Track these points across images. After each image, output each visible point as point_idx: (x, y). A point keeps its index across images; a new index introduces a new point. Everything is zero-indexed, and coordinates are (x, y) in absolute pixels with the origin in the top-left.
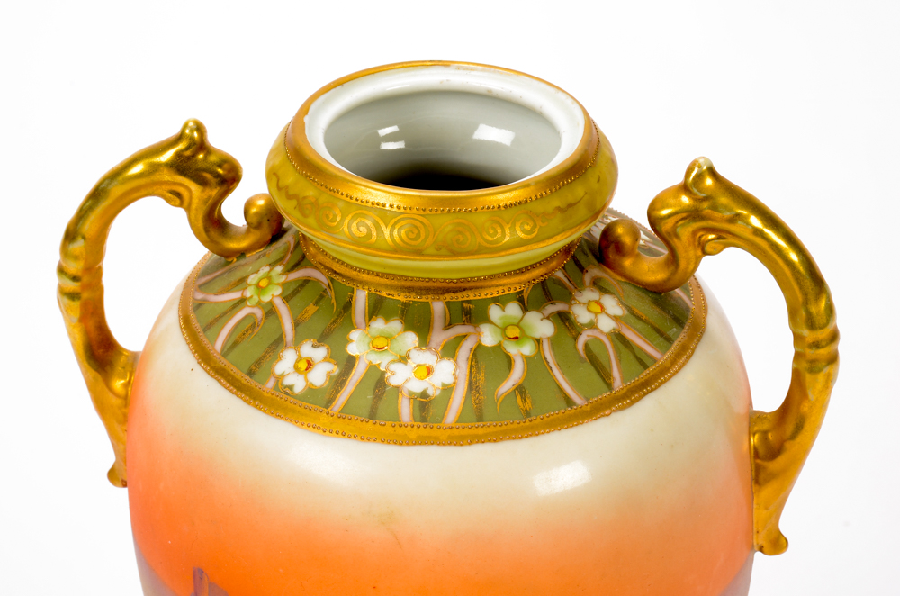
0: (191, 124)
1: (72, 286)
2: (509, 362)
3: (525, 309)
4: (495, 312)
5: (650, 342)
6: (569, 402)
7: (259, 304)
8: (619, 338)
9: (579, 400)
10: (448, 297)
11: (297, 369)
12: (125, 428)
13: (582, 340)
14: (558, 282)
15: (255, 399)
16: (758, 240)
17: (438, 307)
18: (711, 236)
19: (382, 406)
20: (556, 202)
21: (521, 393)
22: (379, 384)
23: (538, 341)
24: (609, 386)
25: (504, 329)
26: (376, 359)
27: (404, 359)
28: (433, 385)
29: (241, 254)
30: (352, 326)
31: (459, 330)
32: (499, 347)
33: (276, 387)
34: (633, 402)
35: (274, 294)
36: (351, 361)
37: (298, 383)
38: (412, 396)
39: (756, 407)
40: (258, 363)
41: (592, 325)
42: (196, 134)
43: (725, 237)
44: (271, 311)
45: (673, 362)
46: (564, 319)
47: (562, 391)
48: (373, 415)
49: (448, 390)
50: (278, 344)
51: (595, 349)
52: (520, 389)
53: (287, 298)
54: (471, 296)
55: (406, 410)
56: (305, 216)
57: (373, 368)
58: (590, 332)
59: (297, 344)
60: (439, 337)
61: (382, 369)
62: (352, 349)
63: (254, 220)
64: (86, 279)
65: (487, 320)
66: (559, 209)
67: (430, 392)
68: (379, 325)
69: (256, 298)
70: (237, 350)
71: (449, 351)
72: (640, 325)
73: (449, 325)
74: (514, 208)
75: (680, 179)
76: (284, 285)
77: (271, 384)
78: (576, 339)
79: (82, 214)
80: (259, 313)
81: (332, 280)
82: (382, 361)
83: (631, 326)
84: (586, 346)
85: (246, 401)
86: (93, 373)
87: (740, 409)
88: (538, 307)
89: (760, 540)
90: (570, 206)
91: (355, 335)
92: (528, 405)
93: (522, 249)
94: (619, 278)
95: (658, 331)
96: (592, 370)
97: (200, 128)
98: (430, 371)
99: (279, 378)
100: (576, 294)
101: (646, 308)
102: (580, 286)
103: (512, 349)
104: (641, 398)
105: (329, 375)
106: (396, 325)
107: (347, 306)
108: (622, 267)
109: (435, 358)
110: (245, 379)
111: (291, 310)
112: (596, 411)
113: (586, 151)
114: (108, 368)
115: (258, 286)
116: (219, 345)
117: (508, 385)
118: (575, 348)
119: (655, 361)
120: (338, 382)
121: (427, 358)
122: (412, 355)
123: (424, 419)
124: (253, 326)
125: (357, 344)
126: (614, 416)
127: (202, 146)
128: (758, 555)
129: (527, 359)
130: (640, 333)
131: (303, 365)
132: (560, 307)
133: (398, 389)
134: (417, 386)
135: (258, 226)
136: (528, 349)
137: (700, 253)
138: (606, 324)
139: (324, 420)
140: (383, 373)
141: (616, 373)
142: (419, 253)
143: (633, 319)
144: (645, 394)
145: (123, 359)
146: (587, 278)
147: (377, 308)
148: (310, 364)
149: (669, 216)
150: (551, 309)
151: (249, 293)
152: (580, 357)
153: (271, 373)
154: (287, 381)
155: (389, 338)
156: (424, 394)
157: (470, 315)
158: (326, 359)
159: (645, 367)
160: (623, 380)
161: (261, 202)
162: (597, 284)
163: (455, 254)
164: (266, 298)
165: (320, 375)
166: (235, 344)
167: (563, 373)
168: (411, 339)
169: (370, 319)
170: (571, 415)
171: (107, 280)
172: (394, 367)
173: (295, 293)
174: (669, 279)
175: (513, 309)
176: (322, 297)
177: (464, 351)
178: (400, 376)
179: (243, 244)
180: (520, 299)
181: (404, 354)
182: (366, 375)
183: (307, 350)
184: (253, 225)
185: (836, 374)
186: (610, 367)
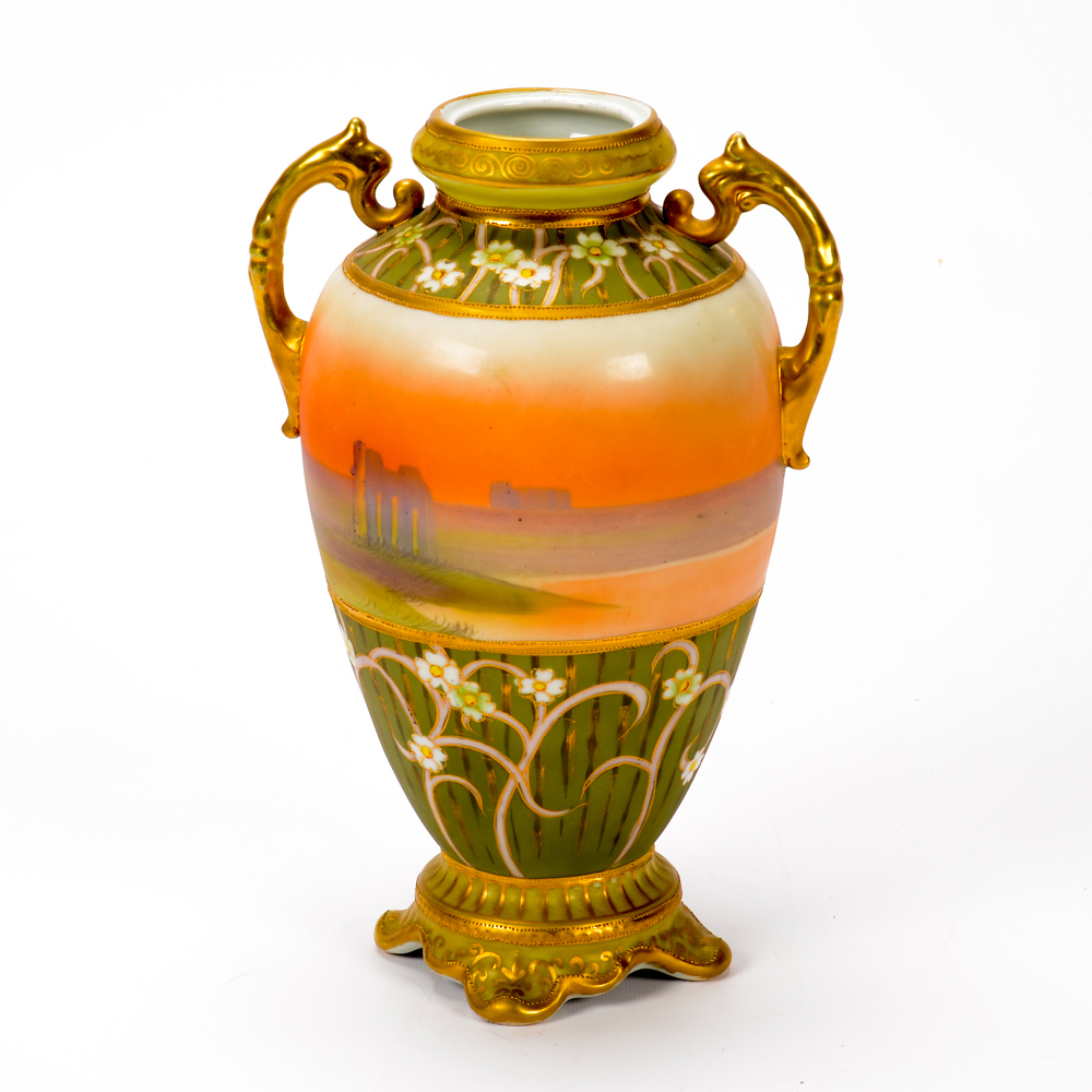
0: (355, 121)
1: (260, 258)
2: (592, 269)
3: (605, 238)
4: (582, 238)
5: (700, 271)
6: (636, 297)
7: (405, 246)
8: (675, 264)
9: (644, 297)
10: (547, 225)
11: (433, 277)
12: (297, 377)
13: (647, 262)
14: (631, 225)
15: (402, 300)
16: (780, 196)
17: (539, 233)
18: (747, 194)
19: (497, 296)
20: (627, 152)
21: (600, 288)
22: (494, 281)
23: (614, 258)
24: (667, 291)
25: (589, 249)
26: (492, 267)
27: (514, 266)
28: (535, 282)
29: (391, 225)
30: (475, 248)
31: (556, 248)
32: (585, 258)
33: (418, 290)
34: (684, 304)
35: (417, 238)
36: (474, 270)
37: (435, 286)
38: (519, 289)
39: (785, 343)
40: (405, 278)
41: (655, 254)
42: (359, 129)
43: (759, 196)
44: (414, 248)
45: (717, 286)
46: (634, 247)
47: (631, 289)
48: (490, 301)
49: (546, 285)
50: (419, 264)
51: (658, 268)
52: (600, 286)
53: (425, 238)
54: (564, 224)
55: (514, 297)
56: (441, 164)
57: (490, 273)
58: (654, 258)
59: (434, 262)
60: (540, 252)
61: (497, 272)
62: (475, 262)
63: (401, 196)
64: (270, 253)
65: (577, 243)
66: (629, 157)
67: (532, 286)
68: (495, 246)
69: (403, 243)
70: (388, 274)
71: (548, 260)
72: (692, 260)
73: (547, 245)
74: (596, 152)
75: (722, 152)
76: (423, 232)
77: (414, 289)
78: (643, 259)
79: (271, 198)
80: (405, 250)
81: (460, 221)
82: (498, 268)
83: (685, 259)
84: (650, 265)
85: (395, 303)
86: (273, 334)
87: (772, 347)
88: (615, 238)
89: (787, 453)
90: (638, 156)
91: (477, 254)
92: (606, 296)
93: (602, 182)
94: (678, 233)
95: (706, 266)
96: (654, 279)
97: (361, 124)
98: (533, 273)
99: (419, 285)
100: (643, 234)
101: (697, 251)
102: (648, 231)
103: (594, 261)
104: (690, 302)
105: (458, 279)
106: (508, 245)
107: (472, 236)
108: (679, 223)
109: (537, 265)
110: (395, 289)
111: (430, 245)
112: (657, 305)
113: (651, 125)
114: (285, 329)
115: (404, 236)
116: (374, 274)
117: (590, 283)
118: (642, 265)
119: (703, 282)
120: (464, 283)
121: (531, 265)
122: (519, 263)
123: (528, 303)
124: (401, 257)
125: (478, 259)
126: (670, 310)
127: (361, 137)
128: (788, 469)
129: (606, 268)
130: (691, 264)
131: (439, 275)
132: (631, 240)
133: (509, 284)
134: (523, 282)
135: (405, 200)
136: (606, 262)
137: (738, 210)
138: (666, 255)
139: (453, 307)
140: (498, 275)
141: (672, 283)
142: (525, 182)
143: (686, 256)
144: (693, 300)
145: (297, 323)
146: (653, 228)
147: (494, 234)
148: (443, 273)
149: (714, 177)
150: (624, 240)
151: (396, 242)
152: (646, 271)
153: (414, 282)
154: (426, 286)
155: (503, 254)
156: (528, 287)
157: (564, 238)
158: (455, 270)
159: (695, 284)
160: (678, 288)
161: (407, 183)
162: (659, 232)
163: (552, 182)
164: (410, 241)
165: (451, 279)
166: (387, 270)
167: (633, 278)
168: (519, 253)
169: (489, 242)
170: (636, 305)
171: (286, 260)
172: (505, 271)
173: (431, 235)
174: (715, 232)
175: (596, 237)
176: (452, 233)
177: (559, 261)
178: (509, 276)
179: (393, 218)
180: (601, 230)
181: (513, 262)
182: (485, 277)
183: (441, 265)
184: (399, 201)
185: (841, 308)
186: (668, 279)
